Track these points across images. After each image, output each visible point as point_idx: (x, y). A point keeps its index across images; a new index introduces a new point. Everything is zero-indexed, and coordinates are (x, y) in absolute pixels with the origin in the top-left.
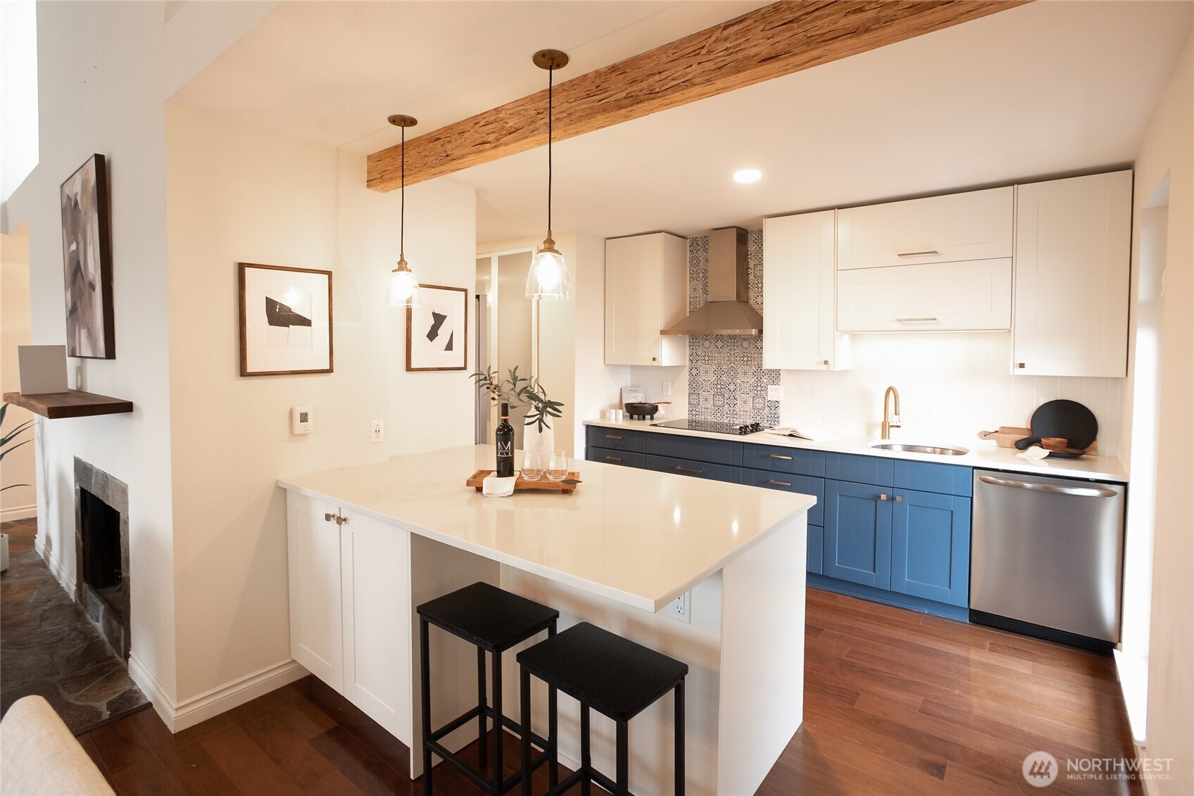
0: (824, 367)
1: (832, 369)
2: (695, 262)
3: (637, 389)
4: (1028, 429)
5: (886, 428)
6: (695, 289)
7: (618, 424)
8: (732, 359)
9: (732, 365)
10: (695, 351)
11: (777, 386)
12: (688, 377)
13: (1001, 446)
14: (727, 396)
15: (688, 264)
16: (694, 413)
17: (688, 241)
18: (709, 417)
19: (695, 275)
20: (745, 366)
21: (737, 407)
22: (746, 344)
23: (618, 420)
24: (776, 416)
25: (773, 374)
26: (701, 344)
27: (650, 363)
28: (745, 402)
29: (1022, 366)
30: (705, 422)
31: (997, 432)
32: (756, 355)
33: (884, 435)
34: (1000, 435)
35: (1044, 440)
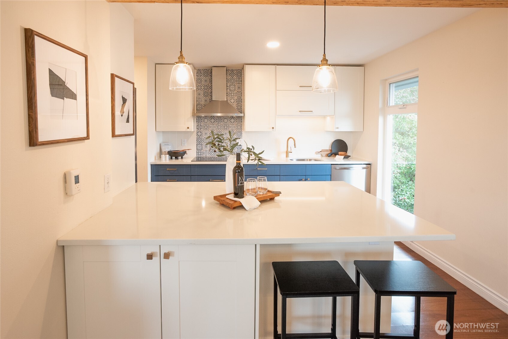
0: (272, 130)
2: (199, 81)
3: (168, 144)
4: (331, 149)
5: (288, 153)
6: (199, 94)
7: (167, 162)
8: (219, 127)
9: (219, 130)
10: (199, 124)
11: (241, 139)
12: (196, 137)
16: (200, 153)
17: (196, 70)
18: (208, 155)
19: (199, 88)
20: (226, 131)
22: (226, 121)
23: (166, 160)
25: (239, 134)
26: (203, 121)
29: (337, 128)
30: (205, 157)
31: (321, 151)
32: (231, 125)
33: (287, 156)
34: (322, 152)
35: (340, 153)
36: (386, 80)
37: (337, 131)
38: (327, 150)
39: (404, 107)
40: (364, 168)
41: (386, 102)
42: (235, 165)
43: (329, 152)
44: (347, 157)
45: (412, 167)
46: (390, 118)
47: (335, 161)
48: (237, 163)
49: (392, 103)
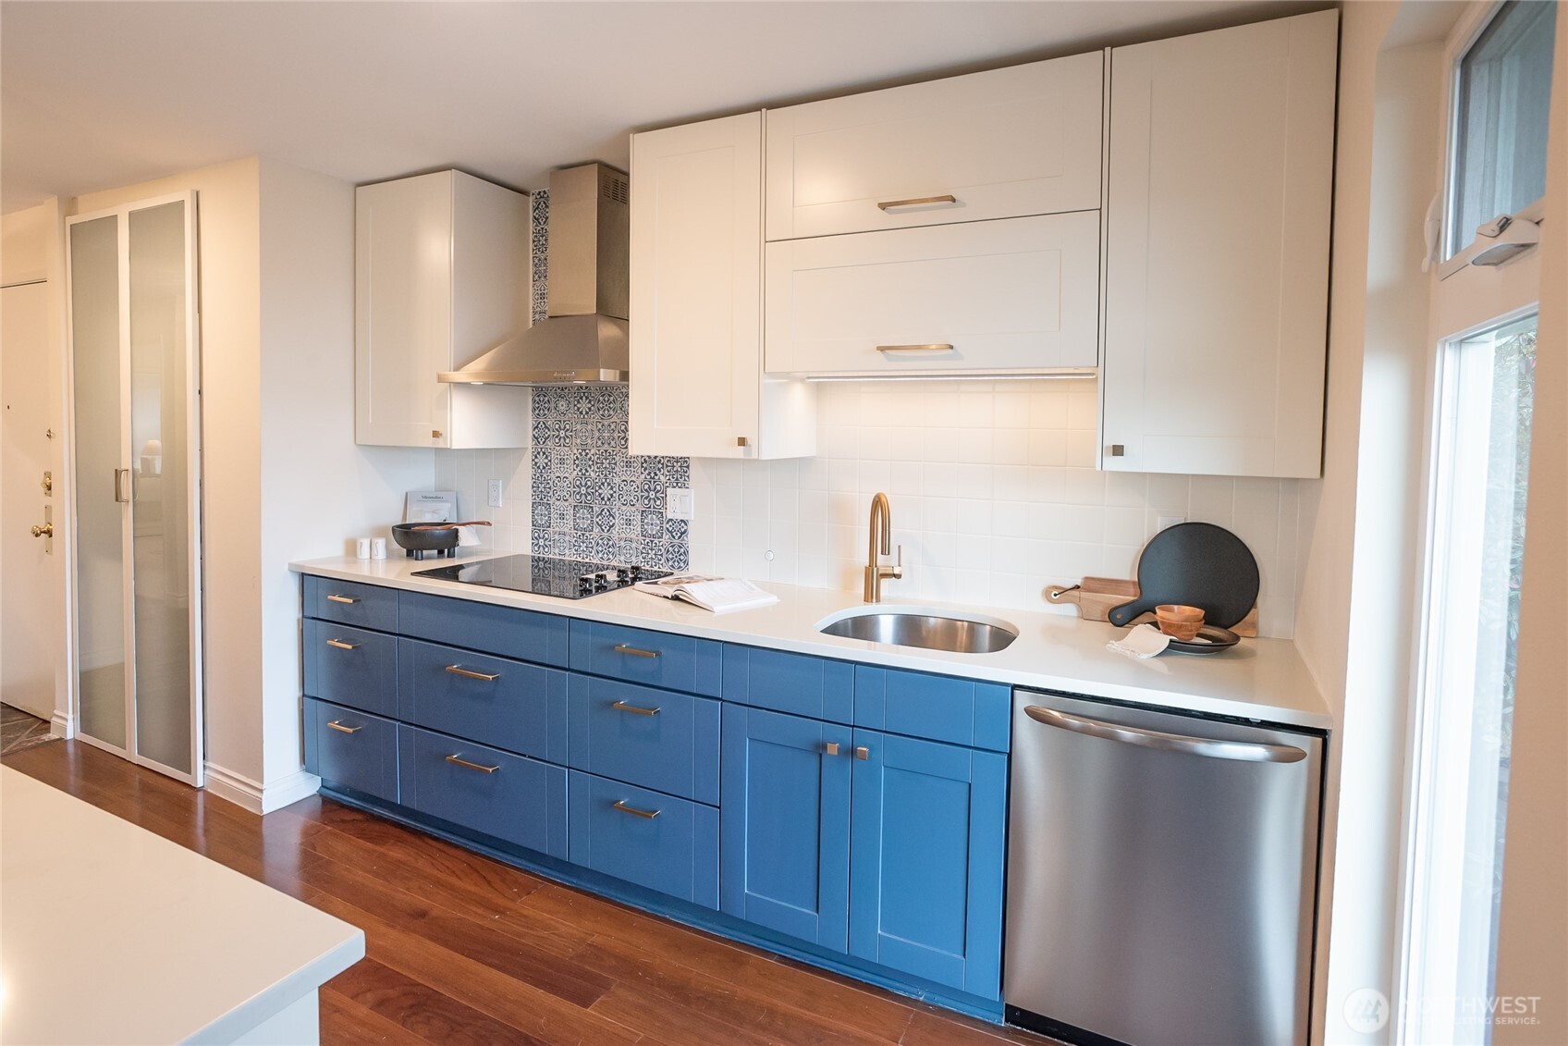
0: (739, 452)
1: (754, 456)
2: (542, 240)
4: (1134, 583)
5: (873, 580)
10: (542, 420)
11: (683, 491)
12: (531, 472)
13: (1084, 616)
14: (596, 509)
15: (531, 246)
16: (541, 543)
17: (531, 199)
18: (567, 551)
21: (615, 531)
23: (375, 559)
24: (682, 550)
25: (677, 466)
26: (552, 406)
27: (429, 442)
28: (629, 522)
29: (1118, 451)
30: (560, 560)
31: (1078, 587)
33: (871, 594)
34: (1085, 594)
35: (1160, 611)
43: (1125, 598)
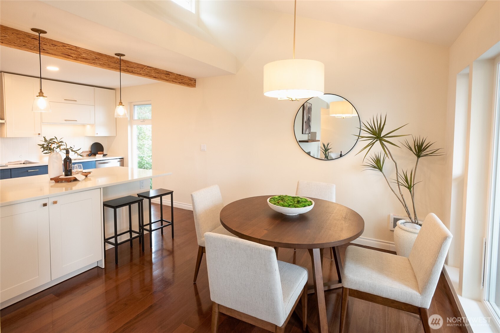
4: (90, 151)
29: (97, 134)
34: (83, 153)
35: (99, 153)
36: (132, 102)
37: (96, 136)
38: (87, 152)
39: (144, 121)
40: (118, 161)
41: (132, 117)
42: (65, 157)
43: (89, 153)
44: (105, 155)
45: (142, 162)
46: (135, 127)
47: (96, 158)
48: (66, 156)
49: (136, 117)
